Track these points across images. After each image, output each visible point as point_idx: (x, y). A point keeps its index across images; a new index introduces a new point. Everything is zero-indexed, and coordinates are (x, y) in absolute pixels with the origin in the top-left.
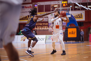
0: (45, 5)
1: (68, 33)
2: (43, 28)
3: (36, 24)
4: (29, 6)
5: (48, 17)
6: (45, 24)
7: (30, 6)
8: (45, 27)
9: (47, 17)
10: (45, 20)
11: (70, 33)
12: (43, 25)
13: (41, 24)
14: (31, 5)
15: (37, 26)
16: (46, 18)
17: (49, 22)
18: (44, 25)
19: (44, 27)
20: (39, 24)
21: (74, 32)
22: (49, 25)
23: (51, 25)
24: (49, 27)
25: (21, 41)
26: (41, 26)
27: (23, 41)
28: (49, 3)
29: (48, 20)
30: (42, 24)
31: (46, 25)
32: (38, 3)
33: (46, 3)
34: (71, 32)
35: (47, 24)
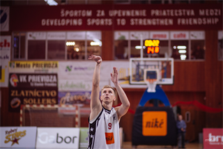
0: (49, 41)
1: (144, 124)
2: (42, 106)
3: (23, 93)
4: (3, 41)
5: (56, 75)
6: (48, 94)
7: (5, 41)
8: (48, 101)
9: (53, 74)
10: (49, 83)
11: (148, 123)
12: (43, 95)
13: (36, 93)
14: (9, 39)
15: (25, 97)
16: (52, 77)
17: (60, 89)
18: (46, 97)
19: (43, 100)
20: (31, 92)
21: (159, 120)
22: (59, 96)
23: (64, 96)
24: (61, 102)
25: (6, 142)
26: (36, 98)
27: (11, 143)
28: (60, 36)
29: (57, 83)
30: (39, 94)
31: (51, 97)
32: (29, 33)
33: (52, 36)
34: (151, 121)
35: (53, 93)
